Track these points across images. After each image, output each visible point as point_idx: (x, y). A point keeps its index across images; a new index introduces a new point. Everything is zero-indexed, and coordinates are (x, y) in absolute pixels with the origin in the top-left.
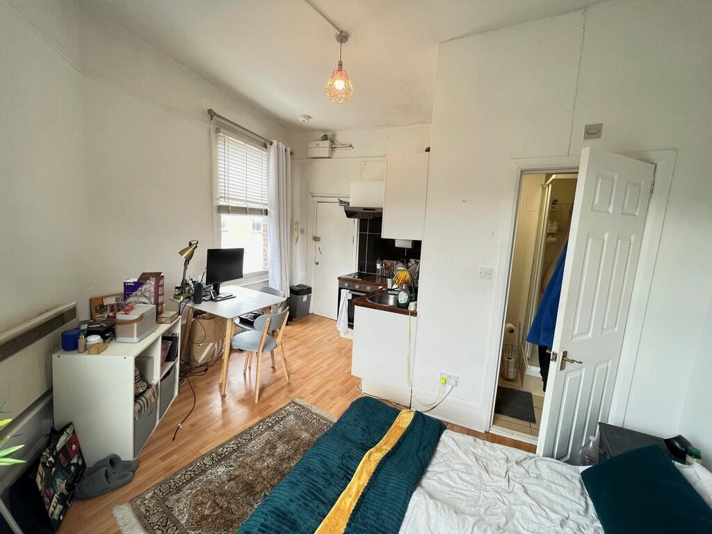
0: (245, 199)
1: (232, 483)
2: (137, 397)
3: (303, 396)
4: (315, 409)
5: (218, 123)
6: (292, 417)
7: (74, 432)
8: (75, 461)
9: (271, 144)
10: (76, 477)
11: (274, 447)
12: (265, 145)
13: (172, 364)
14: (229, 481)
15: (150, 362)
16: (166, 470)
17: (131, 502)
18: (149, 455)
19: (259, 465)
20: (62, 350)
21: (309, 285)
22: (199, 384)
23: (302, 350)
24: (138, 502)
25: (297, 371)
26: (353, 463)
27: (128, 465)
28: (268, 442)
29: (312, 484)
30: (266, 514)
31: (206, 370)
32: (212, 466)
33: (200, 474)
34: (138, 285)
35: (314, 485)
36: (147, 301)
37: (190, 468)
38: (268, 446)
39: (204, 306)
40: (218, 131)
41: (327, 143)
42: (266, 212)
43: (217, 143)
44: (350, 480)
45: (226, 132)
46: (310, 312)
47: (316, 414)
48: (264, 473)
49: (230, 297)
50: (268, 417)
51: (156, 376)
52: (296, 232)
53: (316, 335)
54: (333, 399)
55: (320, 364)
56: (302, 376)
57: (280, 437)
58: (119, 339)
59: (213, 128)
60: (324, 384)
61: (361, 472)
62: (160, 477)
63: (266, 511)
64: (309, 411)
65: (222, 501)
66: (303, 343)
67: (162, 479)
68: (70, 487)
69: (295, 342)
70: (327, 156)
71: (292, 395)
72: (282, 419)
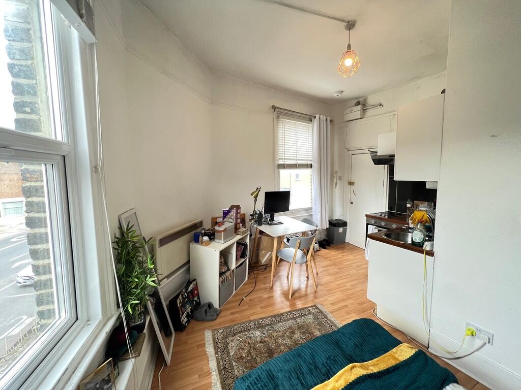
0: (296, 158)
1: (261, 344)
2: (221, 274)
3: (325, 304)
4: (330, 317)
5: (279, 112)
6: (311, 316)
7: (196, 284)
8: (196, 299)
9: (315, 117)
10: (195, 308)
11: (293, 333)
12: (310, 119)
13: (243, 260)
14: (260, 342)
15: (230, 256)
16: (233, 321)
17: (213, 331)
18: (226, 310)
19: (280, 341)
20: (194, 242)
21: (345, 220)
22: (259, 277)
23: (332, 269)
24: (216, 332)
25: (325, 284)
26: (336, 366)
27: (216, 310)
28: (290, 328)
29: (299, 366)
30: (263, 370)
31: (266, 269)
32: (254, 329)
33: (246, 331)
34: (229, 211)
35: (301, 369)
36: (232, 221)
37: (243, 325)
38: (290, 330)
39: (263, 228)
40: (278, 117)
41: (359, 107)
42: (311, 166)
43: (278, 125)
44: (329, 379)
45: (283, 117)
46: (347, 241)
47: (331, 321)
48: (282, 347)
49: (281, 223)
50: (295, 311)
51: (233, 265)
52: (335, 179)
53: (347, 260)
54: (348, 314)
55: (344, 283)
56: (327, 289)
57: (299, 328)
58: (216, 240)
59: (275, 116)
60: (343, 300)
61: (340, 377)
62: (228, 323)
63: (264, 368)
64: (326, 317)
65: (253, 353)
66: (335, 264)
67: (228, 325)
68: (192, 311)
69: (328, 262)
70: (359, 117)
71: (316, 301)
72: (304, 315)
